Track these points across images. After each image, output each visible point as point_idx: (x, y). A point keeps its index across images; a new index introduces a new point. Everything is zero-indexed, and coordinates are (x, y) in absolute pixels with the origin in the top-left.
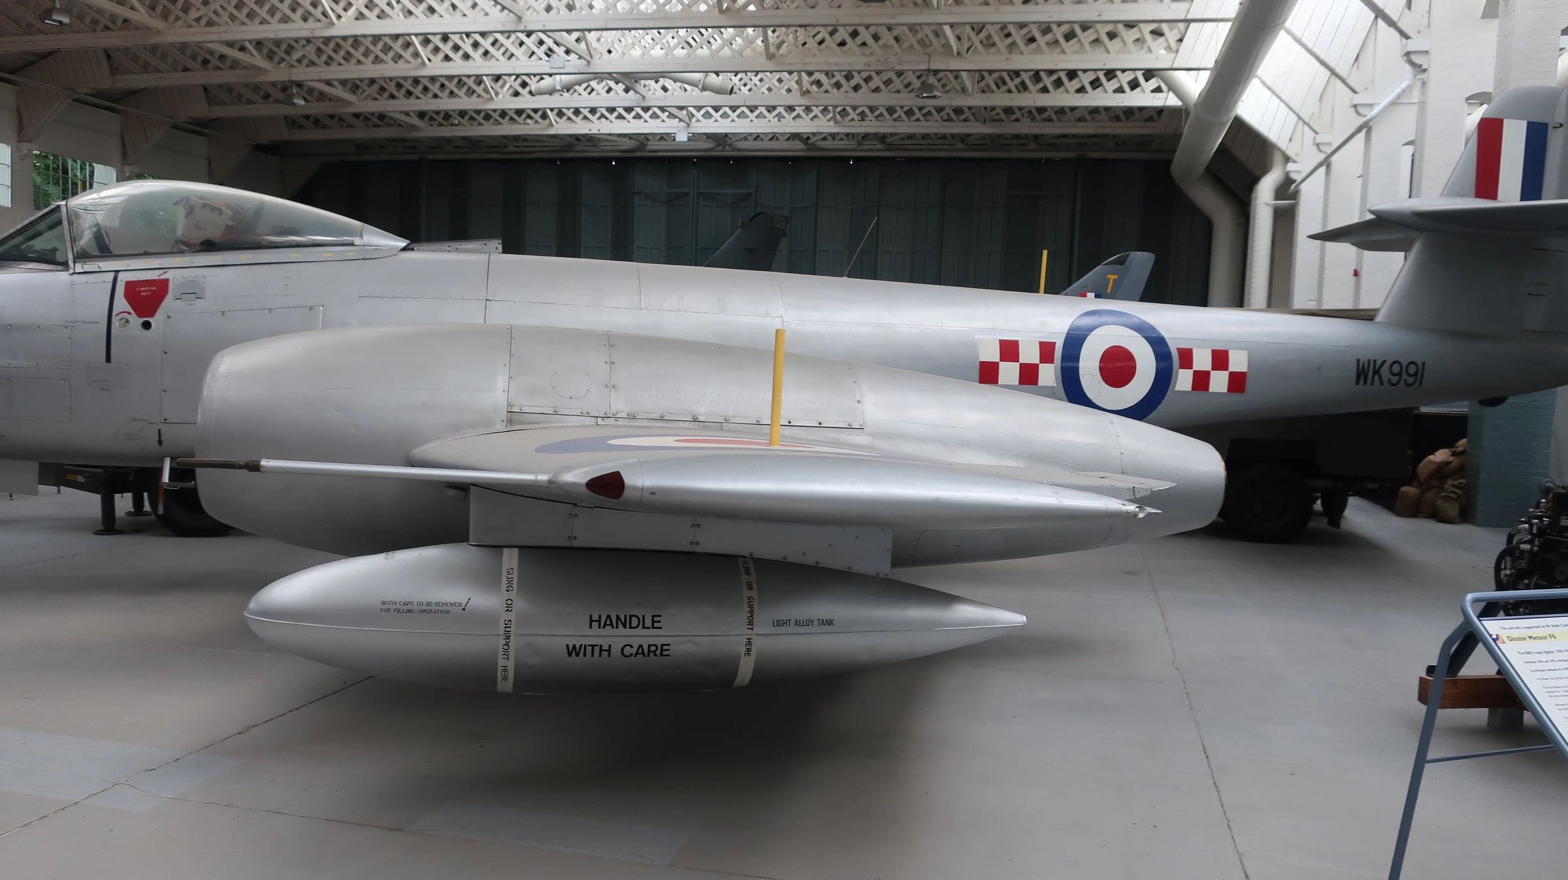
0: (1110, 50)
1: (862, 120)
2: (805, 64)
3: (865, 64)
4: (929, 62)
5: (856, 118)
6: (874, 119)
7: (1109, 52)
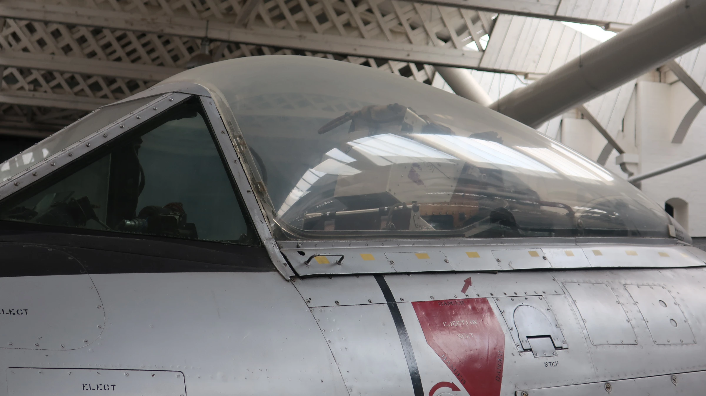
0: (413, 40)
1: (35, 90)
2: (46, 12)
3: (127, 22)
4: (207, 28)
5: (27, 87)
6: (49, 90)
7: (410, 42)
